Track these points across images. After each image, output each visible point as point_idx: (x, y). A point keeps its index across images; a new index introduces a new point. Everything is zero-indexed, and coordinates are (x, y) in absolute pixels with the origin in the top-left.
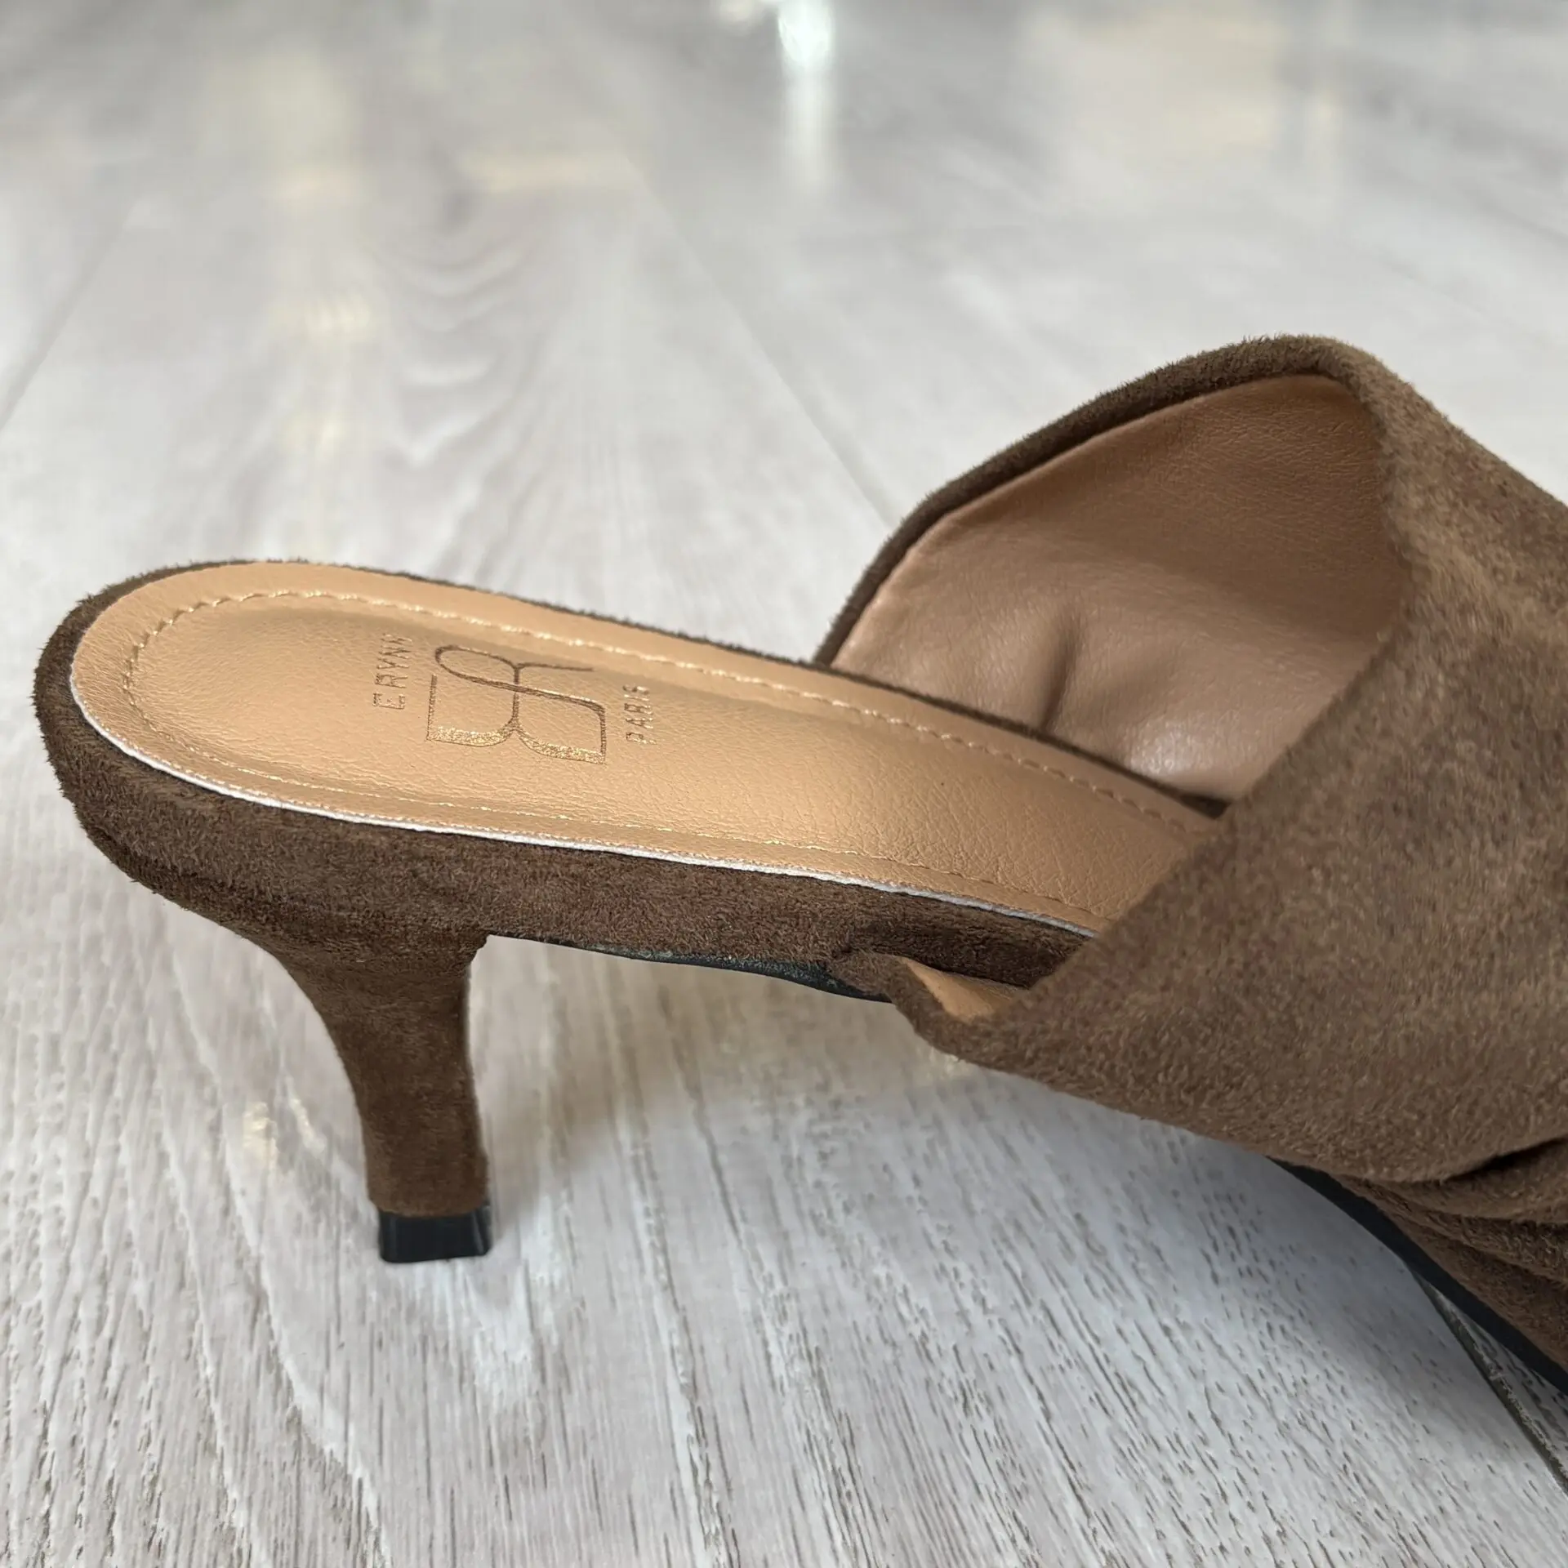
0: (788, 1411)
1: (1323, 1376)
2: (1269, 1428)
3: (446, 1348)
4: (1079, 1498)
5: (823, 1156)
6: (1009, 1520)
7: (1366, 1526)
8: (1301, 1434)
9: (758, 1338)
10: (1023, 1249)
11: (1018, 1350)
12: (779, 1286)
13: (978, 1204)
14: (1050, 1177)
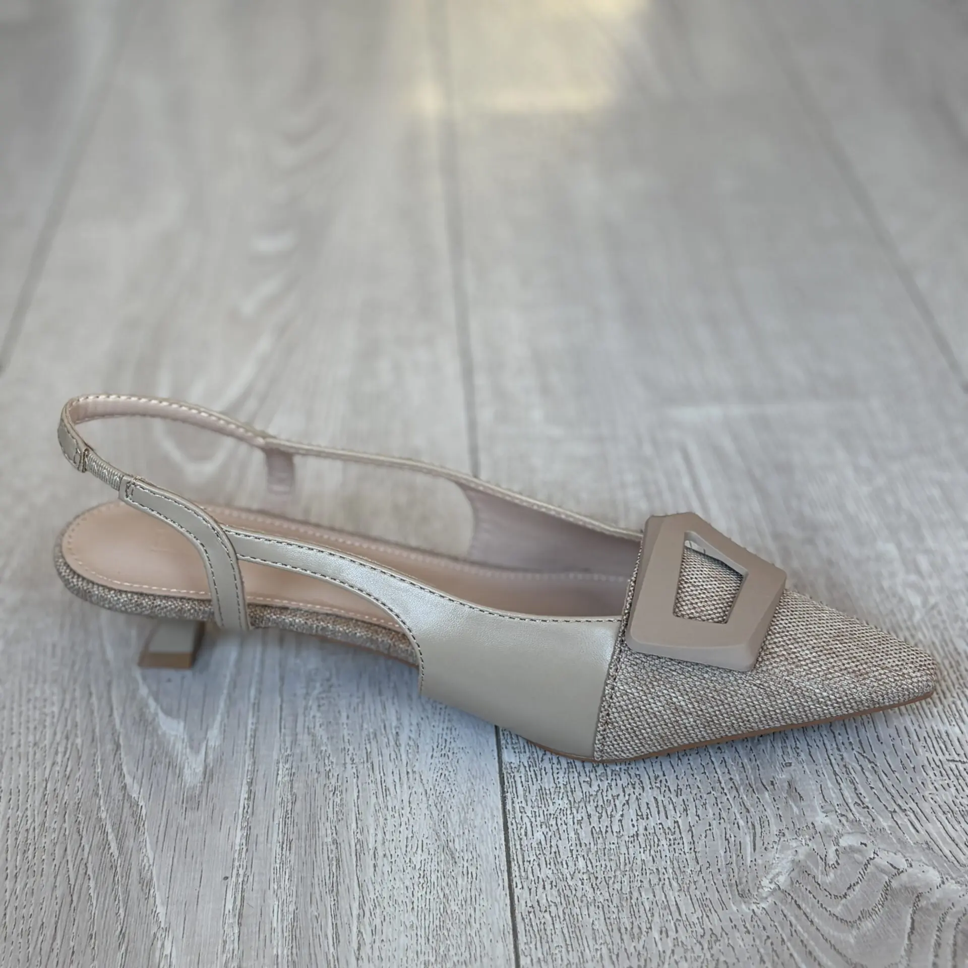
0: (278, 792)
1: (450, 790)
2: (424, 806)
3: (176, 766)
4: (357, 823)
5: (319, 706)
6: (333, 828)
7: (438, 836)
8: (433, 807)
9: (276, 768)
10: (374, 743)
11: (358, 776)
12: (289, 752)
13: (365, 726)
14: (394, 718)
